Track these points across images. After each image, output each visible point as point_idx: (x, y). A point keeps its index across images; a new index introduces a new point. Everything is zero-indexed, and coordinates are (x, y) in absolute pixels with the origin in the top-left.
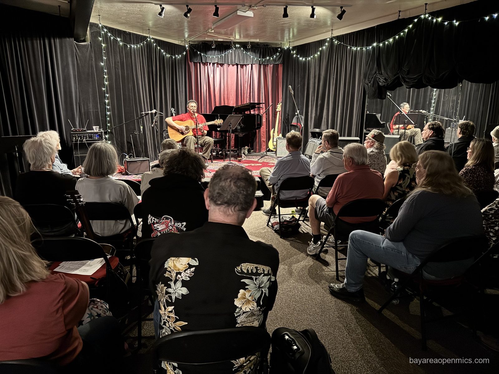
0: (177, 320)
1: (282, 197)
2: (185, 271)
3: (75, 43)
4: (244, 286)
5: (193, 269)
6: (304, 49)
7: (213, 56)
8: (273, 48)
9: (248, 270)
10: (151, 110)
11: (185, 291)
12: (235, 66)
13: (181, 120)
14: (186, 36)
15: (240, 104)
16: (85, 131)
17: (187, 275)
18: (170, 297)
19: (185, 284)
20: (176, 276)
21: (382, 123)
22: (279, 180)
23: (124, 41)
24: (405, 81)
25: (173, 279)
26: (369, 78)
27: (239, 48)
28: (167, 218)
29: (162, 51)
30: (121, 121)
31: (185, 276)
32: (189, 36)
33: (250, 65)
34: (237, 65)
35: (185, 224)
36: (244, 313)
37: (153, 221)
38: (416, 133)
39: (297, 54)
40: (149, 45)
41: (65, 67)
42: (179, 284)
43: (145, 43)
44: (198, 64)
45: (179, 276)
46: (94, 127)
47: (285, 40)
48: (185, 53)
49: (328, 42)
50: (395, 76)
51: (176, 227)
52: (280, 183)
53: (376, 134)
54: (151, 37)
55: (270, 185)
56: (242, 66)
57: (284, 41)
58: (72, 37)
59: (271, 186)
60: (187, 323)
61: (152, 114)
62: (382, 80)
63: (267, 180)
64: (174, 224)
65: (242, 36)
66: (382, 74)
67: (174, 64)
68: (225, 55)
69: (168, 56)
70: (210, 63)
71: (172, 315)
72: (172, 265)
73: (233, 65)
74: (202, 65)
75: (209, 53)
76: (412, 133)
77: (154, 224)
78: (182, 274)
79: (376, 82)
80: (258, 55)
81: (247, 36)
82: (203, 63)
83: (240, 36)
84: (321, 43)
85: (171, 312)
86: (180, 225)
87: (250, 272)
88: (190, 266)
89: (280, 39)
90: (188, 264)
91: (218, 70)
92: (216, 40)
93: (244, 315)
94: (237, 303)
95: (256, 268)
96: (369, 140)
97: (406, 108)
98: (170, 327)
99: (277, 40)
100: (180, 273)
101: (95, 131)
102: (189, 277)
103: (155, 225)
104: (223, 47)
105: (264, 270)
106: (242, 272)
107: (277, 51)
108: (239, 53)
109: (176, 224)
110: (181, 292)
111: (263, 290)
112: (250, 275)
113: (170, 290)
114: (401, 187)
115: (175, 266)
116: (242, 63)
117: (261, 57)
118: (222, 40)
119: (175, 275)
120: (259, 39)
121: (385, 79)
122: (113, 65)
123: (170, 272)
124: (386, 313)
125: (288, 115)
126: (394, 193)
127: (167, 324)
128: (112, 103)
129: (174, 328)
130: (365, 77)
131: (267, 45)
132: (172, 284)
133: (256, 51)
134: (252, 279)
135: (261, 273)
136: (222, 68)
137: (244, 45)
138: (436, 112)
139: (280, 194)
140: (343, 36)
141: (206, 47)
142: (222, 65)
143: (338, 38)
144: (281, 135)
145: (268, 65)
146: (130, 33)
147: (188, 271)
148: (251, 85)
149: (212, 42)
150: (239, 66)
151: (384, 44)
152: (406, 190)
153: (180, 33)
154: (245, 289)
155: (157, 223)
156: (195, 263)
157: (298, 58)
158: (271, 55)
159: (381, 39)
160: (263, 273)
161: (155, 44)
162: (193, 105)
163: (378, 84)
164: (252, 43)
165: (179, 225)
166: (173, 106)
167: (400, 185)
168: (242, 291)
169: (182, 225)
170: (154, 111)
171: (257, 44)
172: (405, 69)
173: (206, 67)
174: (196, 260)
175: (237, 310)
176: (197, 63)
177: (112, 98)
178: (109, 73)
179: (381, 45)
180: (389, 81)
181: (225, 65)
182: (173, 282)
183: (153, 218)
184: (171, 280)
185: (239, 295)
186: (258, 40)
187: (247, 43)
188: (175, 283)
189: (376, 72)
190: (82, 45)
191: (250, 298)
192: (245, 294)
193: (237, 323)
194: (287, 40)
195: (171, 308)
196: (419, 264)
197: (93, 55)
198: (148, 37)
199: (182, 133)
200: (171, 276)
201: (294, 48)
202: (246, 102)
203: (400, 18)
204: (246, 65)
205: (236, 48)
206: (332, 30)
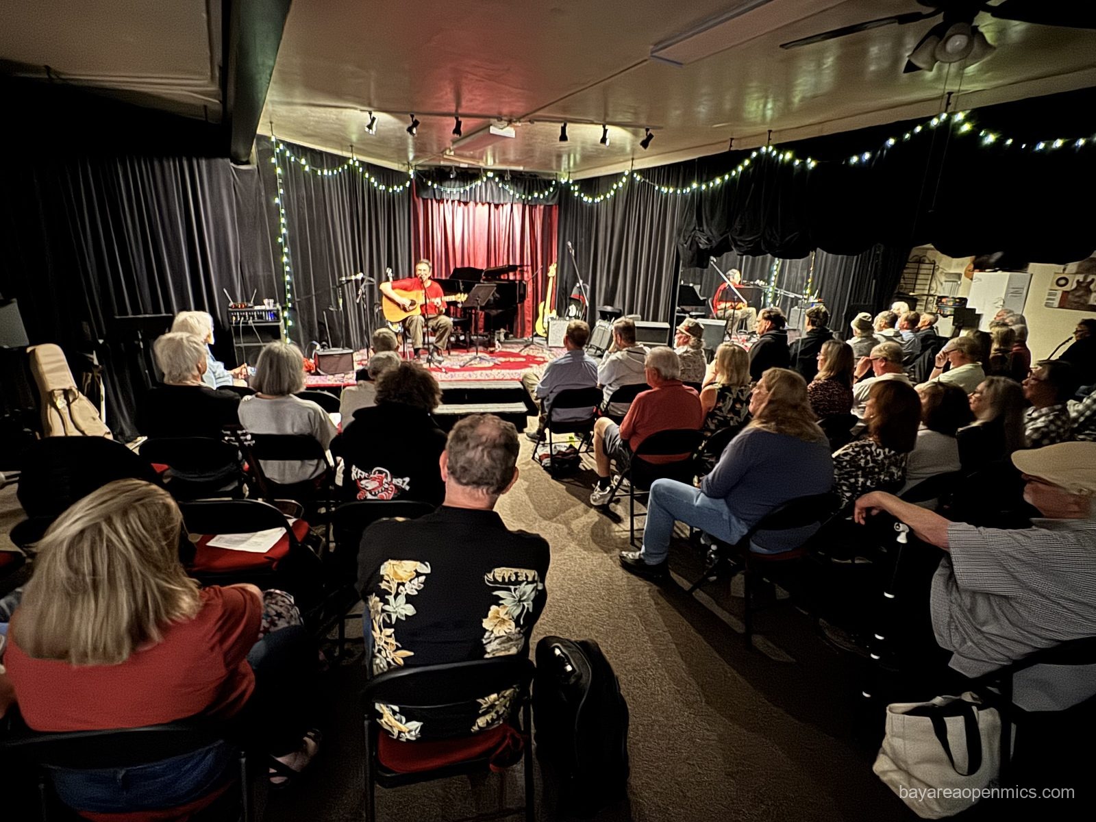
0: (398, 649)
1: (555, 418)
2: (410, 581)
3: (234, 168)
4: (497, 601)
5: (422, 579)
6: (590, 185)
7: (453, 191)
8: (544, 181)
9: (503, 578)
10: (355, 274)
11: (410, 610)
12: (487, 206)
13: (405, 289)
14: (411, 156)
15: (493, 265)
16: (251, 307)
17: (414, 587)
18: (389, 617)
19: (409, 599)
20: (398, 587)
21: (702, 298)
22: (551, 392)
23: (313, 163)
24: (736, 245)
25: (394, 592)
26: (684, 236)
27: (493, 178)
28: (380, 472)
29: (372, 180)
30: (308, 292)
31: (412, 588)
32: (416, 158)
33: (509, 206)
34: (489, 204)
35: (407, 479)
36: (496, 638)
37: (359, 475)
38: (749, 315)
39: (580, 191)
40: (352, 171)
41: (217, 206)
42: (402, 599)
43: (346, 167)
44: (430, 202)
45: (401, 587)
46: (266, 301)
47: (563, 170)
48: (408, 184)
49: (627, 177)
50: (721, 235)
51: (395, 486)
52: (552, 397)
53: (690, 325)
54: (355, 158)
55: (537, 399)
56: (497, 206)
57: (560, 171)
58: (226, 156)
59: (539, 401)
60: (412, 654)
61: (356, 281)
62: (703, 240)
63: (533, 391)
64: (392, 480)
65: (497, 161)
66: (703, 231)
67: (391, 201)
68: (471, 189)
69: (382, 187)
70: (447, 201)
71: (392, 641)
72: (392, 572)
73: (483, 204)
74: (434, 202)
75: (447, 183)
76: (743, 315)
77: (361, 479)
78: (406, 586)
79: (694, 243)
80: (522, 191)
81: (503, 162)
82: (436, 200)
83: (494, 162)
84: (616, 177)
85: (390, 636)
86: (401, 483)
87: (507, 580)
88: (418, 575)
89: (554, 167)
90: (416, 571)
91: (460, 209)
92: (457, 165)
93: (497, 641)
94: (487, 624)
95: (516, 574)
96: (680, 335)
98: (387, 657)
99: (551, 169)
100: (403, 584)
101: (268, 308)
102: (416, 590)
103: (363, 482)
104: (467, 176)
105: (527, 577)
106: (496, 581)
107: (551, 185)
108: (492, 187)
109: (395, 481)
110: (404, 612)
111: (525, 603)
112: (506, 585)
113: (387, 607)
114: (722, 411)
115: (395, 573)
116: (496, 202)
117: (526, 193)
118: (466, 166)
119: (396, 586)
120: (524, 167)
121: (708, 239)
122: (294, 202)
123: (388, 582)
124: (700, 595)
125: (566, 283)
126: (712, 420)
127: (383, 653)
128: (294, 265)
129: (393, 659)
130: (679, 235)
131: (535, 176)
132: (391, 598)
133: (519, 184)
134: (509, 590)
135: (523, 581)
136: (466, 208)
137: (500, 174)
138: (779, 285)
139: (553, 413)
140: (648, 169)
141: (441, 175)
142: (466, 203)
143: (640, 172)
144: (554, 312)
145: (536, 206)
146: (321, 153)
147: (415, 581)
148: (511, 237)
149: (450, 167)
150: (492, 206)
151: (708, 186)
152: (729, 416)
153: (401, 153)
154: (499, 605)
155: (365, 478)
156: (426, 569)
157: (582, 198)
158: (542, 191)
159: (704, 178)
160: (527, 580)
161: (361, 170)
163: (698, 246)
164: (512, 172)
165: (399, 481)
166: (389, 265)
167: (720, 409)
168: (494, 608)
169: (404, 482)
170: (360, 276)
171: (520, 173)
172: (737, 226)
173: (441, 206)
174: (426, 566)
175: (487, 634)
176: (427, 199)
177: (293, 254)
178: (288, 215)
179: (704, 187)
180: (714, 244)
181: (472, 204)
182: (392, 596)
183: (360, 471)
184: (390, 594)
185: (490, 614)
186: (521, 168)
187: (505, 171)
188: (395, 597)
189: (694, 229)
190: (242, 170)
191: (506, 617)
192: (498, 612)
193: (486, 652)
194: (565, 170)
195: (390, 631)
196: (746, 531)
197: (262, 186)
198: (349, 158)
199: (405, 310)
200: (390, 588)
201: (576, 182)
202: (502, 263)
203: (732, 149)
204: (502, 205)
205: (488, 178)
206: (633, 159)
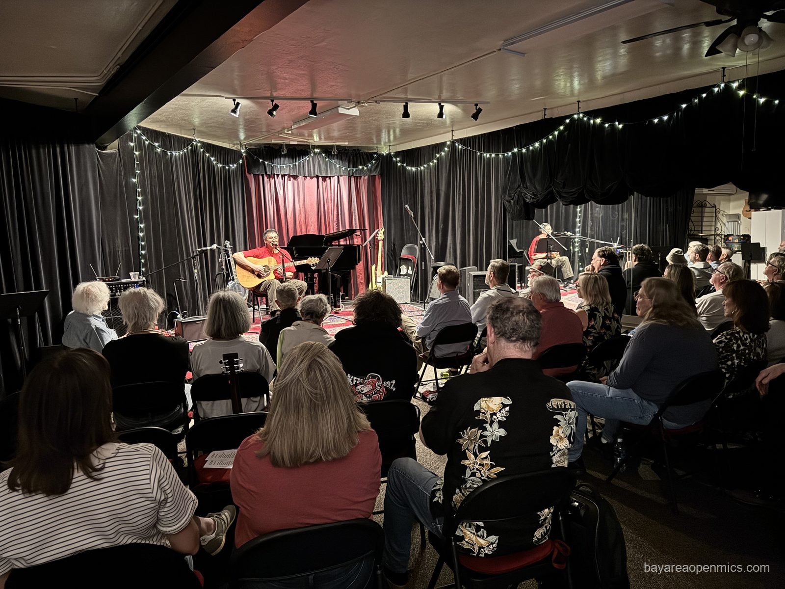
0: (492, 467)
1: (438, 353)
2: (500, 411)
3: (98, 152)
4: (556, 423)
5: (507, 408)
6: (412, 156)
7: (282, 166)
8: (366, 154)
9: (557, 406)
10: (211, 244)
11: (502, 432)
12: (315, 179)
13: (257, 257)
14: (242, 136)
15: (328, 233)
16: (118, 280)
17: (503, 415)
18: (485, 442)
19: (501, 424)
20: (492, 417)
21: (518, 251)
22: (433, 331)
23: (163, 146)
24: (561, 197)
25: (489, 420)
26: (509, 194)
27: (320, 153)
28: (374, 377)
29: (212, 159)
30: (159, 265)
31: (501, 416)
32: (245, 139)
33: (336, 177)
34: (317, 177)
35: (394, 382)
36: (558, 451)
37: (355, 381)
39: (402, 161)
40: (194, 151)
41: (83, 187)
42: (495, 425)
43: (190, 148)
44: (261, 177)
45: (494, 417)
46: (131, 274)
47: (382, 143)
48: (241, 162)
49: (448, 147)
50: (546, 189)
51: (385, 387)
52: (434, 335)
54: (198, 140)
55: (417, 339)
56: (324, 179)
57: (380, 144)
58: (93, 143)
59: (420, 341)
60: (504, 468)
61: (212, 251)
62: (529, 195)
63: (412, 333)
64: (383, 383)
65: (323, 138)
66: (527, 188)
67: (227, 177)
68: (300, 163)
69: (220, 165)
70: (278, 176)
71: (488, 462)
72: (486, 405)
73: (312, 178)
74: (265, 178)
75: (277, 160)
77: (356, 385)
78: (498, 415)
79: (521, 198)
80: (347, 164)
81: (327, 139)
82: (267, 175)
83: (320, 138)
84: (439, 147)
85: (486, 458)
86: (389, 385)
87: (560, 407)
88: (504, 406)
89: (375, 142)
90: (502, 403)
91: (290, 184)
92: (287, 142)
93: (558, 454)
94: (553, 441)
95: (564, 403)
96: (534, 273)
97: (547, 229)
98: (482, 476)
99: (373, 143)
100: (495, 414)
101: (133, 280)
102: (505, 417)
103: (358, 387)
104: (298, 152)
105: (570, 405)
106: (553, 408)
107: (373, 158)
108: (319, 161)
109: (385, 383)
110: (499, 434)
111: (572, 426)
112: (562, 410)
113: (486, 433)
114: (595, 329)
115: (488, 407)
116: (324, 175)
117: (351, 166)
118: (296, 143)
119: (490, 416)
120: (348, 142)
121: (533, 194)
122: (148, 182)
123: (484, 413)
125: (394, 245)
127: (478, 475)
128: (147, 238)
129: (488, 477)
130: (504, 192)
131: (358, 150)
132: (488, 426)
133: (344, 158)
134: (562, 415)
135: (569, 409)
136: (296, 182)
137: (327, 150)
139: (435, 349)
140: (469, 138)
141: (272, 152)
142: (295, 177)
143: (462, 141)
144: (386, 273)
145: (361, 177)
146: (170, 135)
147: (503, 411)
148: (339, 206)
149: (281, 146)
150: (320, 178)
151: (528, 149)
152: (602, 332)
153: (233, 135)
154: (558, 426)
155: (361, 384)
156: (508, 402)
157: (404, 168)
158: (365, 164)
159: (523, 143)
160: (570, 408)
161: (202, 150)
162: (272, 236)
163: (525, 201)
164: (338, 147)
165: (387, 384)
166: (227, 238)
167: (593, 327)
168: (555, 428)
169: (392, 384)
170: (214, 246)
171: (344, 148)
172: (559, 180)
173: (272, 181)
174: (508, 399)
175: (554, 448)
176: (258, 175)
177: (147, 228)
178: (143, 193)
179: (524, 150)
180: (540, 197)
181: (301, 178)
182: (488, 424)
183: (355, 378)
184: (487, 423)
185: (554, 433)
186: (346, 144)
187: (332, 147)
188: (491, 425)
189: (519, 186)
190: (107, 154)
191: (562, 435)
192: (558, 431)
193: (553, 463)
194: (385, 143)
195: (484, 454)
196: (657, 411)
197: (122, 168)
198: (193, 140)
199: (259, 276)
200: (486, 418)
201: (397, 154)
202: (333, 230)
203: (546, 117)
204: (330, 178)
205: (315, 154)
206: (453, 131)
